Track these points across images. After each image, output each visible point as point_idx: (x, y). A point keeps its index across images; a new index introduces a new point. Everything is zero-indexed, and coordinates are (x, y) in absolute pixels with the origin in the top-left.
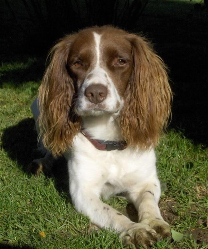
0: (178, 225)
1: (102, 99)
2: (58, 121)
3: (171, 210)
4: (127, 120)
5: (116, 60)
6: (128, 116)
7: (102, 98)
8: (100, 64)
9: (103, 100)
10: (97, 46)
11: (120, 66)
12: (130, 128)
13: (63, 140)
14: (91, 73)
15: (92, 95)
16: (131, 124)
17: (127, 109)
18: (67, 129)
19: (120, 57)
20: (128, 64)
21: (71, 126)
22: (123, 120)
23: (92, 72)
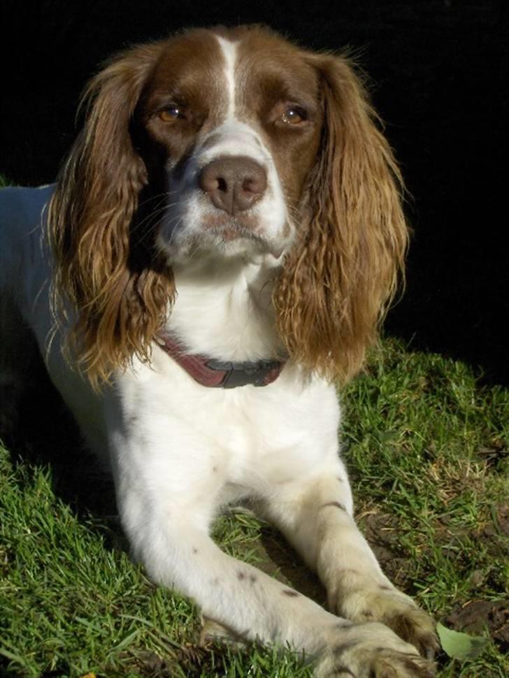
0: (424, 590)
1: (251, 199)
2: (105, 288)
3: (380, 538)
4: (297, 290)
5: (281, 107)
6: (301, 280)
7: (249, 196)
8: (239, 115)
9: (254, 202)
10: (227, 68)
11: (292, 125)
12: (304, 315)
13: (123, 342)
14: (213, 133)
15: (223, 185)
16: (307, 304)
17: (298, 259)
18: (134, 310)
19: (293, 100)
20: (312, 123)
21: (146, 303)
22: (286, 289)
23: (218, 130)
